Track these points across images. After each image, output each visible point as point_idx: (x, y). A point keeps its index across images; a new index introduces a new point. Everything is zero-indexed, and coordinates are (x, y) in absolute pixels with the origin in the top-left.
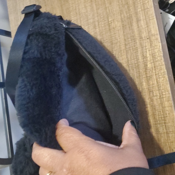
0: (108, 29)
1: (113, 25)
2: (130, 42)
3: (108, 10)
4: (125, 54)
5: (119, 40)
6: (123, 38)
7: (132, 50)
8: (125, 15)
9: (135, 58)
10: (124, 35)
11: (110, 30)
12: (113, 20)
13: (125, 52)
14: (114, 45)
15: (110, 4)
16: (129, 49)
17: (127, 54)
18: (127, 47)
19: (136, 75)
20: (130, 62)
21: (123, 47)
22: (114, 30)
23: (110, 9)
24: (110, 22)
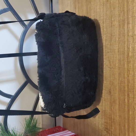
0: (110, 26)
1: (114, 23)
2: (122, 36)
3: (112, 13)
4: (118, 44)
5: (116, 34)
6: (118, 33)
7: (122, 42)
8: (122, 18)
9: (123, 47)
10: (119, 31)
11: (111, 26)
12: (114, 20)
13: (118, 42)
14: (112, 37)
15: (114, 9)
16: (121, 41)
17: (119, 44)
18: (120, 39)
19: (122, 58)
20: (120, 49)
21: (117, 39)
22: (114, 27)
23: (113, 13)
24: (112, 21)
